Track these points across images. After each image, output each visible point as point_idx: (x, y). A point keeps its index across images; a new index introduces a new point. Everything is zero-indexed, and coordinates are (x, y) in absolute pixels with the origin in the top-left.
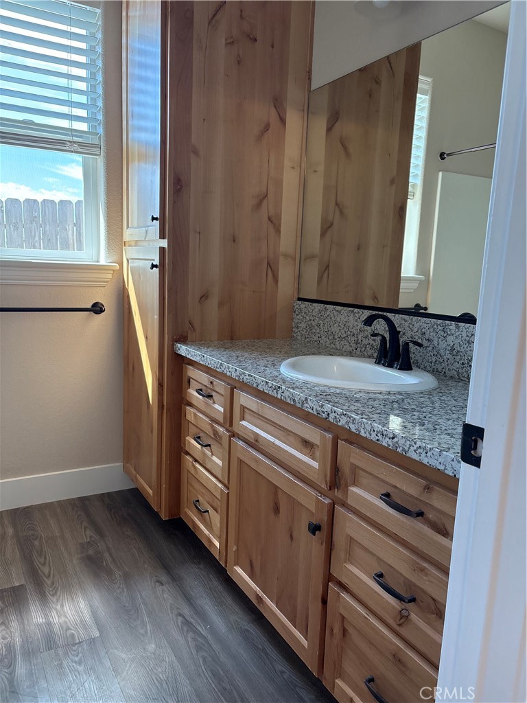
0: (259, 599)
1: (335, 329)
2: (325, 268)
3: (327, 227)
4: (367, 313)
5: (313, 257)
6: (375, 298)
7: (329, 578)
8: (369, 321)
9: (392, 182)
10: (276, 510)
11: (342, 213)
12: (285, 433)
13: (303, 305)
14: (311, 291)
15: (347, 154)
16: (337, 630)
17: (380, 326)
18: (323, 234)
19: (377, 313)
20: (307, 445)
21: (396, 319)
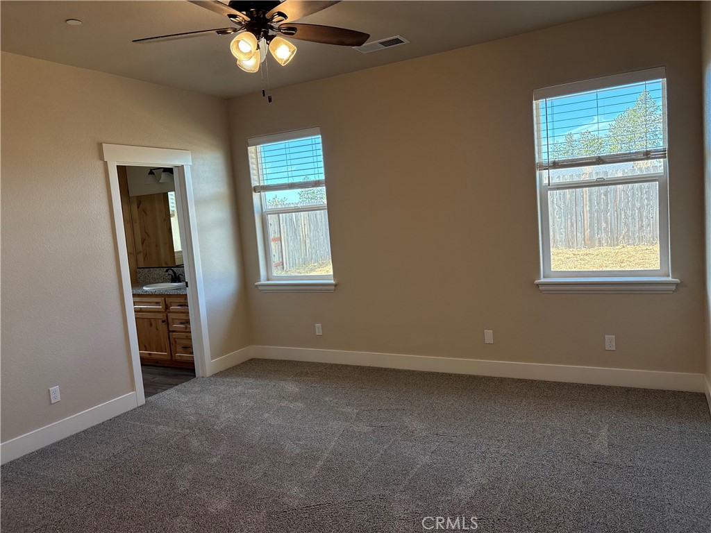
0: (150, 354)
1: (155, 276)
2: (146, 256)
3: (143, 241)
4: (165, 269)
5: (140, 252)
6: (166, 263)
7: (169, 331)
8: (167, 271)
9: (164, 220)
10: (151, 325)
11: (148, 235)
12: (150, 303)
13: (140, 270)
14: (142, 264)
15: (146, 214)
16: (174, 342)
17: (170, 272)
18: (142, 244)
19: (169, 268)
20: (157, 303)
21: (175, 269)
